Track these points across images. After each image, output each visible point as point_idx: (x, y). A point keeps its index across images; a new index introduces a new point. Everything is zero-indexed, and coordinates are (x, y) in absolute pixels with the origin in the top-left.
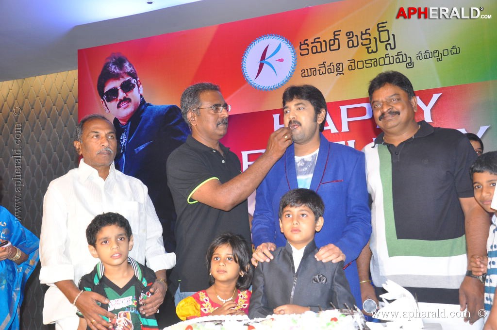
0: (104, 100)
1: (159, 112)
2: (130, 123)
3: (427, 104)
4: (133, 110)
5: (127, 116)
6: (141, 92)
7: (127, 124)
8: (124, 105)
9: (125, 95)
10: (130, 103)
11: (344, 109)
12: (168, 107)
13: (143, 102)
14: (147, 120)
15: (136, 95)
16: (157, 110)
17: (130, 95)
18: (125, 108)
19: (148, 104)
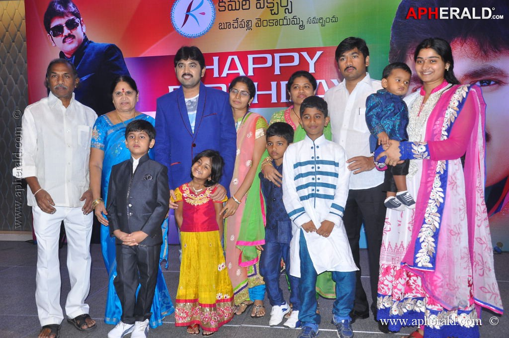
0: (50, 35)
1: (100, 49)
2: (74, 57)
3: (312, 58)
4: (77, 45)
5: (72, 50)
6: (84, 31)
7: (72, 57)
8: (69, 40)
9: (69, 32)
10: (74, 40)
11: (250, 58)
12: (108, 45)
13: (86, 39)
14: (89, 55)
15: (79, 32)
16: (98, 47)
17: (74, 32)
18: (70, 43)
19: (91, 42)
